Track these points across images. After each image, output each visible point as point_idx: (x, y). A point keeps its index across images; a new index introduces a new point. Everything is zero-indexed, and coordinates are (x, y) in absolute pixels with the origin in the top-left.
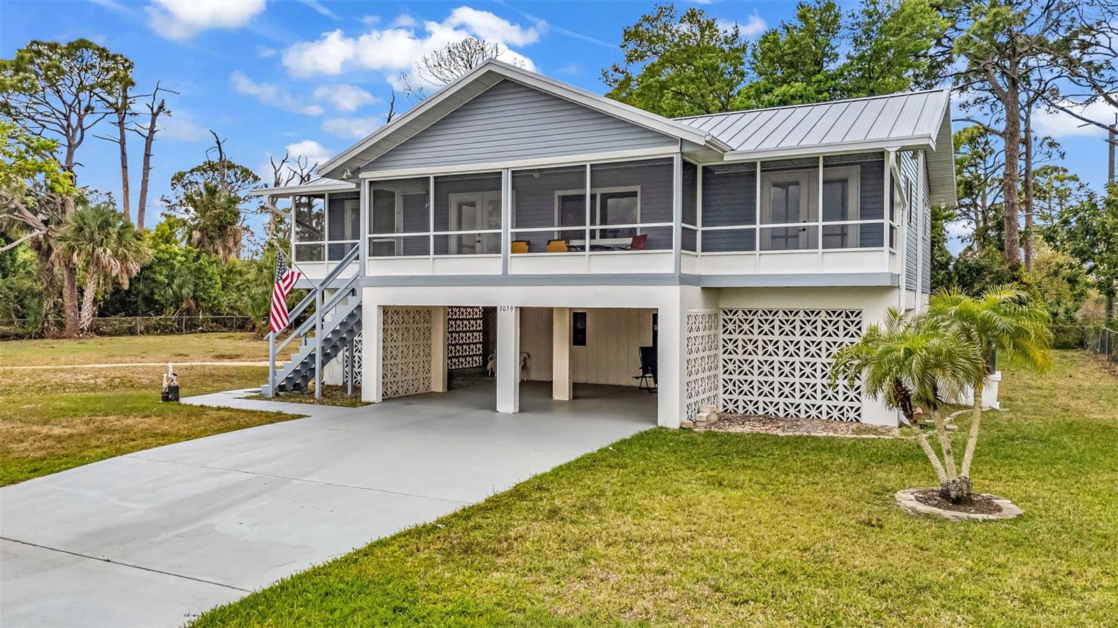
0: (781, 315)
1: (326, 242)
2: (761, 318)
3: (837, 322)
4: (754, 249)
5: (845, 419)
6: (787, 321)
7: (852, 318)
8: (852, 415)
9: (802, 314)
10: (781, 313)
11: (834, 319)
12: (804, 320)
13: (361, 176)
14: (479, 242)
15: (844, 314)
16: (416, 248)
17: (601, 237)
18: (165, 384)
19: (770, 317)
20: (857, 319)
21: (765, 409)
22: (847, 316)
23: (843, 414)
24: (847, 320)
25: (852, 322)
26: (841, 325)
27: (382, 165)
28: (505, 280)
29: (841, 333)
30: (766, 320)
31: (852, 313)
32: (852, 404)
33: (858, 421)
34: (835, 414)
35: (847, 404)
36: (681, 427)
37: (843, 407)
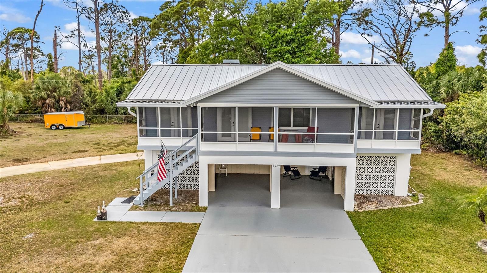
0: (367, 158)
1: (159, 128)
2: (359, 159)
4: (372, 139)
5: (388, 194)
7: (392, 159)
8: (390, 193)
9: (374, 157)
10: (367, 157)
11: (386, 159)
12: (375, 159)
13: (197, 104)
14: (233, 126)
15: (389, 158)
18: (99, 212)
19: (363, 159)
20: (394, 159)
21: (359, 192)
22: (391, 158)
23: (387, 193)
24: (391, 160)
25: (392, 160)
26: (388, 161)
27: (210, 100)
28: (275, 154)
29: (388, 164)
30: (361, 160)
31: (392, 157)
32: (390, 189)
33: (392, 195)
34: (384, 193)
35: (389, 189)
36: (354, 211)
37: (387, 190)
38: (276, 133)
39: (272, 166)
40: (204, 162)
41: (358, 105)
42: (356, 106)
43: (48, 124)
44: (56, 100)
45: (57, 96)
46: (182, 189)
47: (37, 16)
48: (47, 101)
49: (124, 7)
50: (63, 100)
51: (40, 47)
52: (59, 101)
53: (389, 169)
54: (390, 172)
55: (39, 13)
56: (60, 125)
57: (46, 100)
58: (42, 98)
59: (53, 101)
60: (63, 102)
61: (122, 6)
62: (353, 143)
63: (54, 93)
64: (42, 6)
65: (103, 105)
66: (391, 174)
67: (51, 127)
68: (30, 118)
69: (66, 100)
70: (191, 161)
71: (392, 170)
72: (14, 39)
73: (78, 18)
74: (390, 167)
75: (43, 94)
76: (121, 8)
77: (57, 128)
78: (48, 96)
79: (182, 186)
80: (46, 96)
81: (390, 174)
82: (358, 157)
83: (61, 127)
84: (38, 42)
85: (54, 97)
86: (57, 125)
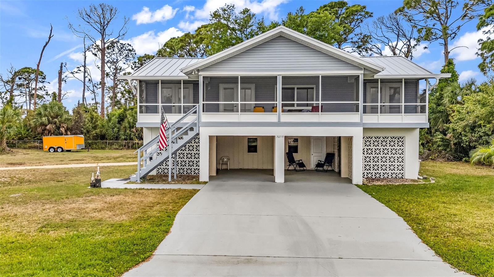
1: (160, 104)
2: (366, 140)
3: (395, 141)
4: (378, 113)
5: (397, 178)
6: (376, 141)
8: (400, 176)
9: (382, 138)
10: (373, 138)
11: (394, 140)
12: (382, 140)
13: (199, 74)
14: (236, 106)
15: (397, 138)
16: (230, 109)
17: (297, 106)
18: (93, 178)
19: (369, 140)
20: (402, 140)
21: (367, 175)
22: (398, 139)
23: (397, 176)
24: (398, 140)
25: (400, 141)
26: (396, 142)
27: (212, 69)
28: (279, 124)
29: (396, 145)
30: (368, 141)
31: (400, 138)
32: (400, 172)
33: (402, 178)
34: (394, 176)
35: (398, 172)
36: (363, 184)
37: (397, 173)
38: (279, 102)
39: (276, 137)
40: (205, 133)
41: (362, 72)
42: (360, 73)
43: (46, 147)
44: (56, 126)
45: (58, 122)
46: (181, 173)
47: (45, 47)
48: (48, 127)
49: (130, 45)
50: (64, 127)
51: (45, 87)
52: (60, 128)
53: (397, 150)
54: (398, 153)
55: (46, 44)
56: (58, 148)
57: (46, 126)
58: (42, 124)
59: (54, 127)
60: (64, 129)
61: (128, 44)
62: (359, 112)
63: (56, 120)
64: (50, 38)
65: (104, 131)
66: (400, 156)
67: (49, 150)
68: (29, 145)
69: (67, 127)
70: (191, 134)
71: (400, 152)
72: (20, 79)
73: (85, 53)
74: (399, 148)
75: (44, 119)
76: (127, 46)
77: (55, 151)
78: (50, 122)
79: (181, 171)
80: (47, 122)
81: (398, 156)
82: (365, 138)
83: (60, 150)
84: (44, 82)
85: (55, 123)
86: (55, 147)
